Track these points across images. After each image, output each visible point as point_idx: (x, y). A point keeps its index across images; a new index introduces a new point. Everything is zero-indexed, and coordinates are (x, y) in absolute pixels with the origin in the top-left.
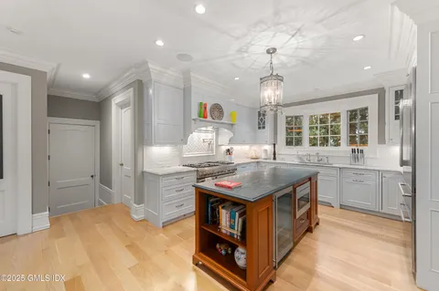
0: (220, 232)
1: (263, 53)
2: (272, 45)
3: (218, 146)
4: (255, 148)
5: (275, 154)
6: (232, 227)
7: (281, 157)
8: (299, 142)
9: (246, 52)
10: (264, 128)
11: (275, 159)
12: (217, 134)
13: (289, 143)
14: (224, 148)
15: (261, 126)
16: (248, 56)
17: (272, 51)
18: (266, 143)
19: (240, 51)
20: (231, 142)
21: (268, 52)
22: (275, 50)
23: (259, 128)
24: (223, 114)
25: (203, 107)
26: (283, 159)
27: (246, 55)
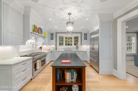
0: (67, 83)
1: (66, 14)
2: (71, 12)
3: (36, 46)
4: (48, 46)
5: (56, 48)
6: (72, 78)
7: (58, 49)
8: (62, 44)
9: (63, 10)
10: (53, 39)
11: (56, 50)
12: (36, 41)
13: (60, 44)
14: (39, 47)
15: (52, 38)
16: (62, 13)
17: (70, 14)
18: (54, 45)
19: (61, 9)
20: (43, 44)
21: (69, 14)
22: (71, 14)
23: (51, 39)
24: (42, 32)
25: (35, 27)
26: (59, 50)
27: (62, 11)
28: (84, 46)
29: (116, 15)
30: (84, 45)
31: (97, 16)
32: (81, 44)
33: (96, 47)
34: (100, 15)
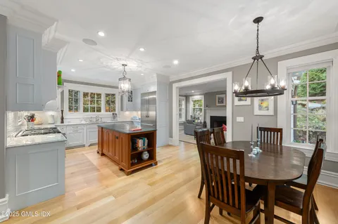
5: (62, 119)
8: (77, 110)
17: (124, 65)
22: (126, 65)
28: (127, 113)
29: (173, 78)
30: (127, 110)
31: (155, 75)
32: (122, 109)
33: (152, 113)
34: (158, 76)
